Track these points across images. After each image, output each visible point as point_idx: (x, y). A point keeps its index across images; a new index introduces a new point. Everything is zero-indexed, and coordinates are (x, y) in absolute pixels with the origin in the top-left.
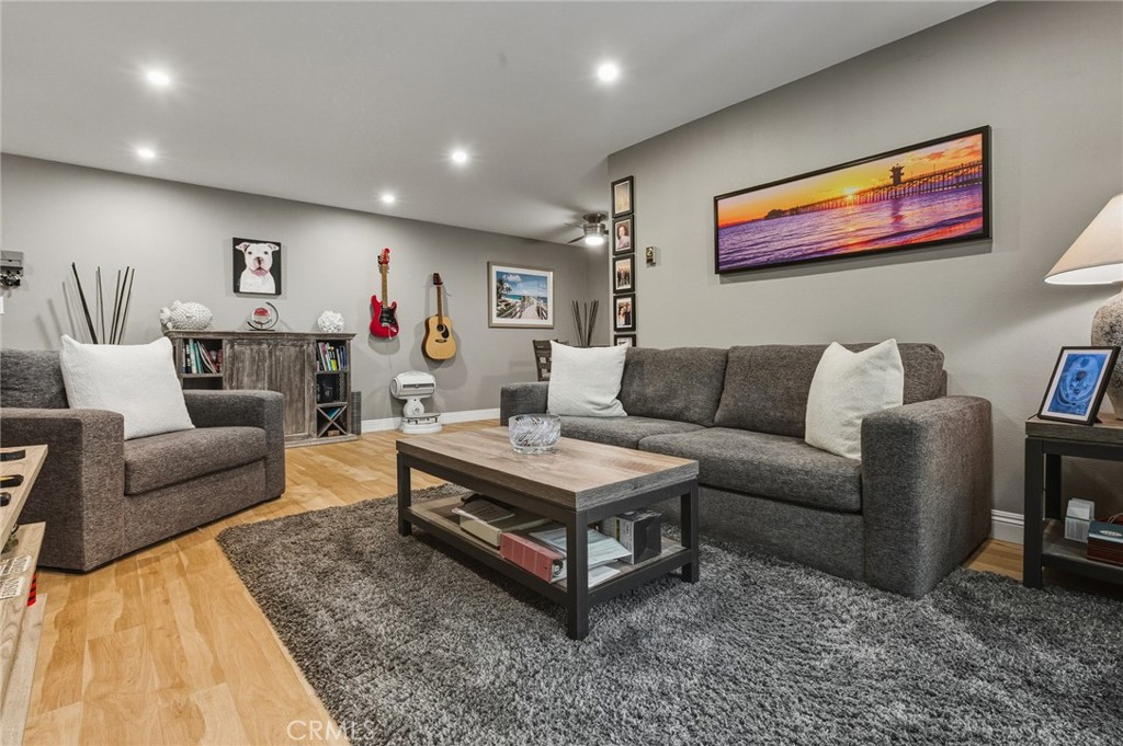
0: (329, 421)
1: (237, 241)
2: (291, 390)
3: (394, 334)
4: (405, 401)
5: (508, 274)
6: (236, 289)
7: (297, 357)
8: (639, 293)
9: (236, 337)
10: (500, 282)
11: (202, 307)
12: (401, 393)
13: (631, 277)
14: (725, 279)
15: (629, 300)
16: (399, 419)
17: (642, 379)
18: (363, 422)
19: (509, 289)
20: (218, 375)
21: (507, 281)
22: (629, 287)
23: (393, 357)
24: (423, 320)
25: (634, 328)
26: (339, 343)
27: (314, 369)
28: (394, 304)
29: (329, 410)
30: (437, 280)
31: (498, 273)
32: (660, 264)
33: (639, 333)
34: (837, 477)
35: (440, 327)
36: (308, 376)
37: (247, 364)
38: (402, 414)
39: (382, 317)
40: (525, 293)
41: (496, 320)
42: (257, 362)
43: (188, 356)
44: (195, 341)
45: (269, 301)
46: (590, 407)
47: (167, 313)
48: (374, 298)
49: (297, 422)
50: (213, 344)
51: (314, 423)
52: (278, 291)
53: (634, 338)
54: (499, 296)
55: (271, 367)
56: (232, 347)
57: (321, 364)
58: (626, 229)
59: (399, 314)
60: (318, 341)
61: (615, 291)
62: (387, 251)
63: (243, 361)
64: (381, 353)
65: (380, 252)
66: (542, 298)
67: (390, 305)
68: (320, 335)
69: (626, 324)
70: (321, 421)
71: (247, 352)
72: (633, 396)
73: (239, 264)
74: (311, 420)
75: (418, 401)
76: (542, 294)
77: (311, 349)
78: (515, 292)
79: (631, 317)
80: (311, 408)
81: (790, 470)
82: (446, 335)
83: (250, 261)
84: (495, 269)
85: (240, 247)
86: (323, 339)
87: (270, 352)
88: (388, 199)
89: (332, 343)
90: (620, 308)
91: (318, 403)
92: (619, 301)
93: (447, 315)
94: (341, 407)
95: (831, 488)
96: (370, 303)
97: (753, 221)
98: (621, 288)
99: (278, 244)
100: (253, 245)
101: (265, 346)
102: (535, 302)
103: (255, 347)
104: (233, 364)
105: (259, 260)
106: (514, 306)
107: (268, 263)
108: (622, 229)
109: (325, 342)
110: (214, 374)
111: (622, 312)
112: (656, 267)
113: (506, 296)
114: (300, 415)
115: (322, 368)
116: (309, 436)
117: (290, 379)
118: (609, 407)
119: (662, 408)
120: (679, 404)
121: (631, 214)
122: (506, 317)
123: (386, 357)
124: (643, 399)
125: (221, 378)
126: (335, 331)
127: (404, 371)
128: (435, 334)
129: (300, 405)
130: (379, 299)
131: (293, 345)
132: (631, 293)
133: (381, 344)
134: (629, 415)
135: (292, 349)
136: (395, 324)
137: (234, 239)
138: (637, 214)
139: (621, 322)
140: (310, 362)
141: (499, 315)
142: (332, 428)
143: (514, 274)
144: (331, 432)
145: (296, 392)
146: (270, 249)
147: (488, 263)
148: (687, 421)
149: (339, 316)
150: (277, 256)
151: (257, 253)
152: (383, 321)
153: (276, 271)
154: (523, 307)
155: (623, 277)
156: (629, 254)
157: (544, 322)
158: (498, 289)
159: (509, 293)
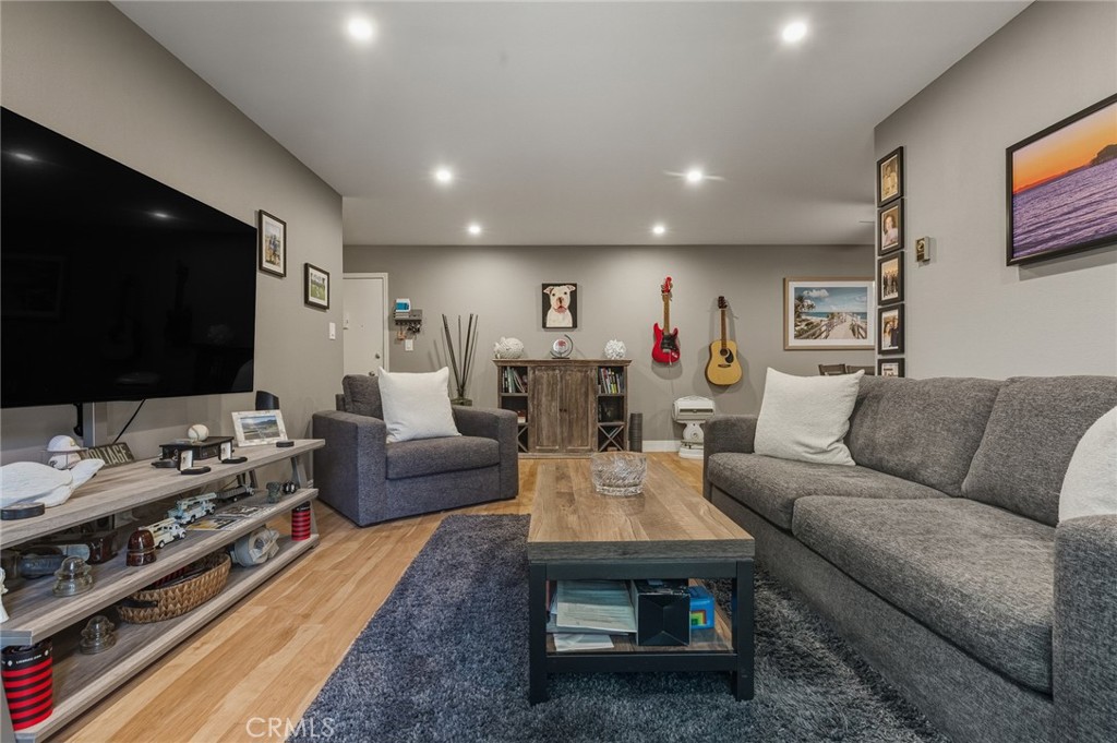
0: (608, 439)
1: (545, 286)
2: (577, 408)
3: (675, 360)
4: (685, 426)
5: (811, 289)
6: (544, 326)
7: (582, 381)
8: (908, 302)
9: (538, 364)
10: (800, 299)
11: (517, 341)
12: (681, 418)
13: (899, 282)
14: (1027, 272)
15: (895, 313)
16: (679, 442)
17: (874, 419)
18: (644, 442)
19: (811, 306)
20: (526, 394)
21: (809, 298)
22: (895, 295)
23: (675, 381)
24: (707, 344)
25: (902, 350)
26: (618, 369)
27: (596, 392)
28: (676, 331)
29: (609, 429)
30: (722, 303)
31: (796, 289)
32: (935, 261)
33: (908, 356)
34: (1007, 619)
35: (723, 352)
36: (592, 398)
37: (545, 386)
38: (682, 437)
39: (663, 344)
40: (834, 309)
41: (793, 342)
42: (552, 385)
43: (506, 379)
44: (511, 367)
45: (567, 333)
46: (800, 449)
47: (498, 346)
48: (656, 325)
49: (582, 436)
50: (521, 371)
51: (596, 439)
52: (575, 325)
53: (902, 363)
54: (798, 315)
55: (562, 389)
56: (534, 373)
57: (603, 387)
58: (893, 220)
59: (681, 340)
60: (601, 367)
61: (880, 302)
62: (669, 279)
63: (542, 384)
64: (662, 377)
65: (663, 282)
66: (858, 314)
67: (671, 332)
68: (605, 362)
69: (893, 345)
70: (602, 439)
71: (545, 376)
72: (861, 441)
73: (546, 305)
74: (592, 437)
75: (697, 426)
76: (862, 310)
77: (593, 374)
78: (818, 309)
79: (899, 336)
80: (594, 426)
81: (941, 585)
82: (730, 359)
83: (554, 301)
84: (792, 286)
85: (547, 291)
86: (605, 365)
87: (561, 377)
88: (659, 230)
89: (613, 369)
90: (886, 324)
91: (599, 421)
92: (885, 315)
93: (733, 339)
94: (619, 427)
95: (993, 634)
96: (652, 331)
97: (1070, 173)
98: (887, 298)
99: (575, 285)
100: (556, 288)
101: (557, 371)
102: (849, 318)
103: (551, 373)
104: (534, 386)
105: (560, 300)
106: (818, 325)
107: (566, 303)
108: (889, 220)
109: (607, 368)
110: (523, 394)
111: (888, 330)
112: (931, 265)
113: (808, 314)
114: (584, 432)
115: (603, 391)
116: (591, 450)
117: (576, 400)
118: (824, 452)
119: (892, 460)
120: (914, 458)
121: (900, 198)
122: (808, 338)
123: (668, 382)
124: (872, 445)
125: (526, 398)
126: (618, 358)
127: (684, 395)
128: (719, 359)
129: (584, 423)
130: (661, 327)
131: (579, 371)
132: (899, 304)
133: (664, 370)
134: (857, 464)
135: (579, 374)
136: (677, 350)
137: (543, 285)
138: (907, 197)
139: (887, 343)
140: (593, 386)
141: (796, 337)
142: (611, 445)
143: (820, 289)
144: (610, 449)
145: (581, 411)
146: (567, 289)
147: (784, 280)
148: (923, 483)
149: (621, 344)
150: (574, 295)
151: (561, 293)
152: (666, 347)
153: (573, 308)
154: (830, 326)
155: (889, 283)
156: (898, 252)
157: (861, 342)
158: (796, 307)
159: (811, 311)
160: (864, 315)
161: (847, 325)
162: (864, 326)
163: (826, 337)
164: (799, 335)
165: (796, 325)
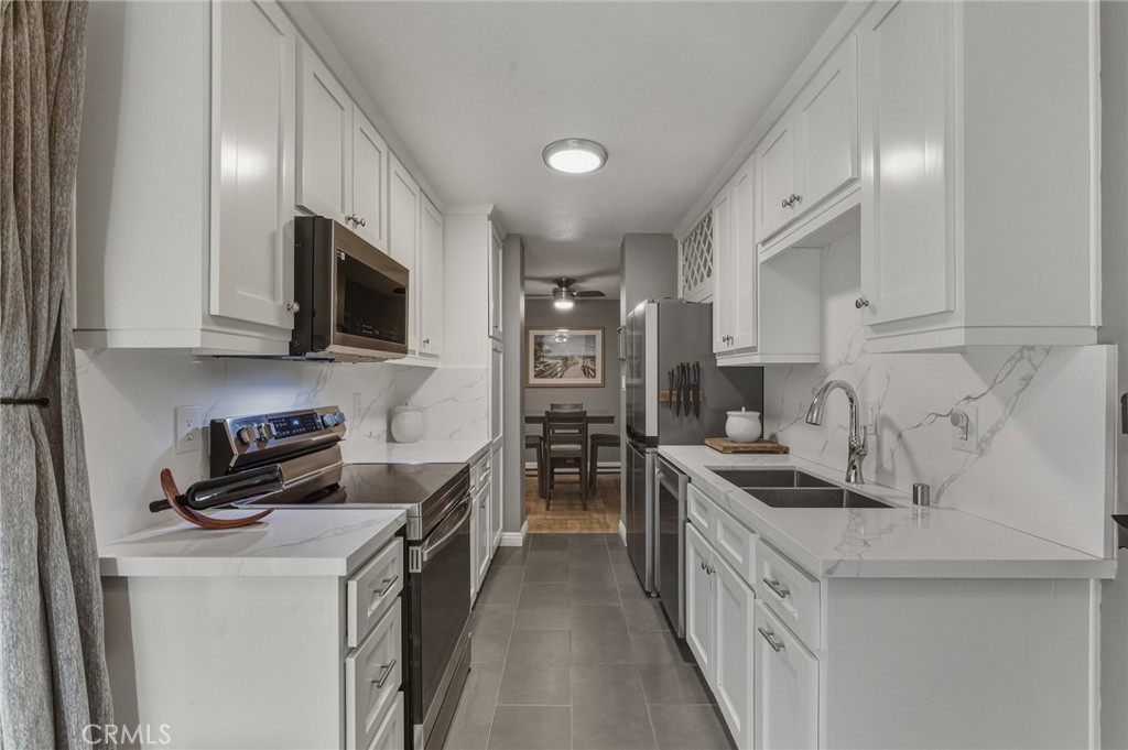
5: (548, 337)
10: (539, 344)
19: (549, 351)
21: (547, 344)
31: (536, 336)
40: (568, 353)
41: (533, 381)
54: (537, 358)
66: (589, 357)
76: (591, 354)
78: (554, 353)
84: (532, 334)
102: (580, 361)
106: (554, 366)
113: (545, 357)
122: (545, 377)
141: (536, 376)
147: (525, 329)
154: (565, 367)
157: (590, 381)
158: (536, 351)
159: (549, 355)
160: (593, 358)
161: (580, 365)
162: (592, 367)
163: (561, 377)
164: (539, 374)
165: (536, 367)
